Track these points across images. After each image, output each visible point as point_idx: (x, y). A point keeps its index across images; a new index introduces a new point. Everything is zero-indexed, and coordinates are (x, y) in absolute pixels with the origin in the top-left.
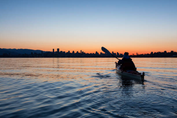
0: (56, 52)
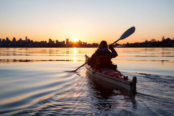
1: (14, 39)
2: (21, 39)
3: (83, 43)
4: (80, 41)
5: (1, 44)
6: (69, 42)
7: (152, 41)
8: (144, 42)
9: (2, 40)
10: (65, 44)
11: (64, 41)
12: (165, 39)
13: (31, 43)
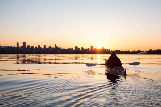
0: (21, 47)
5: (34, 51)
6: (94, 49)
10: (90, 51)
13: (59, 50)
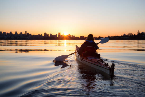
1: (16, 33)
2: (21, 33)
3: (72, 37)
4: (69, 34)
5: (6, 37)
6: (61, 35)
7: (129, 34)
8: (123, 35)
9: (6, 34)
11: (56, 35)
12: (140, 33)
13: (29, 36)
